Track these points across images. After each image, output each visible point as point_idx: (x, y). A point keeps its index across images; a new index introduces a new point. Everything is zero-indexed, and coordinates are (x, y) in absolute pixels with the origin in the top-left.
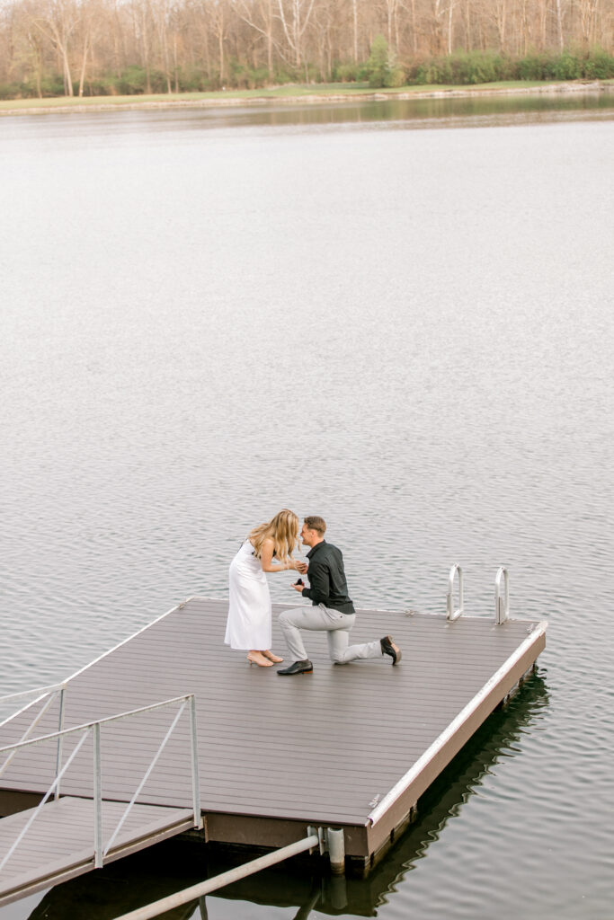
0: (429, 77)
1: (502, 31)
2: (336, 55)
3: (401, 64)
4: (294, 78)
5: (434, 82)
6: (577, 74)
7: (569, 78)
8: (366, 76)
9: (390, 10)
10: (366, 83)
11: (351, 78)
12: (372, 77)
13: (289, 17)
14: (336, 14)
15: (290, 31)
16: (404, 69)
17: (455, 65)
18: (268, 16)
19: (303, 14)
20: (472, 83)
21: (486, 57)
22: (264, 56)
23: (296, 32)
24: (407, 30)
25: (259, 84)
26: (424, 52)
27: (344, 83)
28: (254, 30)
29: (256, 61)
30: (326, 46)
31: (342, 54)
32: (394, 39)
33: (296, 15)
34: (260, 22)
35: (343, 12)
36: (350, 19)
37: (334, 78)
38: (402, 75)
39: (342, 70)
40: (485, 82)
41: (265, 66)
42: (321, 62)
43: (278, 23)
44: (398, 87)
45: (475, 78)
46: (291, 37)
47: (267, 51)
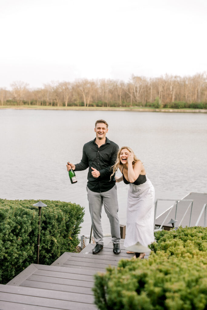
0: (169, 106)
1: (186, 97)
2: (146, 101)
3: (162, 103)
4: (137, 105)
5: (170, 108)
6: (204, 108)
7: (202, 108)
8: (154, 106)
9: (160, 91)
10: (154, 107)
11: (150, 106)
12: (155, 106)
13: (136, 91)
14: (147, 91)
15: (136, 95)
16: (163, 104)
17: (175, 104)
18: (131, 91)
19: (140, 91)
20: (178, 108)
21: (182, 103)
22: (130, 100)
23: (138, 95)
24: (164, 96)
25: (129, 106)
26: (168, 101)
27: (148, 107)
28: (128, 94)
29: (128, 101)
30: (145, 99)
31: (148, 101)
32: (160, 98)
33: (138, 91)
34: (130, 92)
35: (149, 91)
36: (150, 93)
37: (146, 106)
38: (162, 106)
39: (148, 104)
40: (181, 108)
41: (130, 102)
42: (143, 102)
43: (134, 93)
44: (161, 108)
45: (179, 107)
46: (137, 96)
47: (131, 99)
